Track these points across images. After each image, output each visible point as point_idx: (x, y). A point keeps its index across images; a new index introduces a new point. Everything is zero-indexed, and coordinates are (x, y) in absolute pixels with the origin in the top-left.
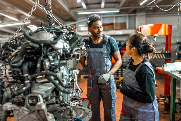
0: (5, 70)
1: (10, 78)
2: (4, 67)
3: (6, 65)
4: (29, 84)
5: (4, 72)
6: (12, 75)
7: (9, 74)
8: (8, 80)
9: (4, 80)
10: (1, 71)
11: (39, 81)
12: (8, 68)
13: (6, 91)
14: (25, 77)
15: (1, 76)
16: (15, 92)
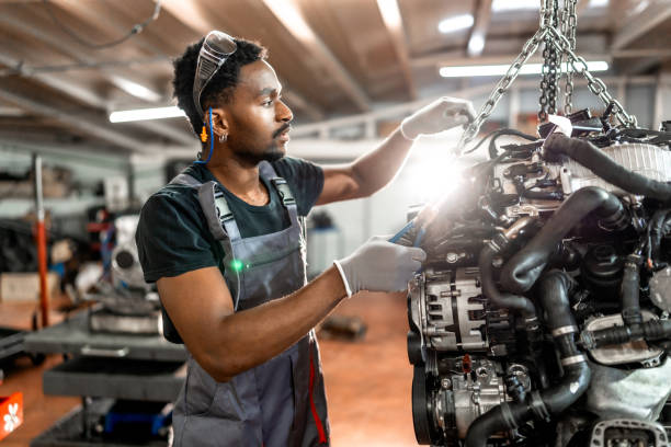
0: (454, 298)
1: (472, 333)
2: (447, 286)
3: (453, 280)
4: (585, 367)
5: (446, 306)
6: (483, 322)
7: (470, 319)
8: (459, 340)
9: (439, 340)
10: (433, 303)
11: (606, 355)
12: (467, 294)
13: (451, 388)
14: (563, 336)
15: (433, 323)
16: (538, 403)
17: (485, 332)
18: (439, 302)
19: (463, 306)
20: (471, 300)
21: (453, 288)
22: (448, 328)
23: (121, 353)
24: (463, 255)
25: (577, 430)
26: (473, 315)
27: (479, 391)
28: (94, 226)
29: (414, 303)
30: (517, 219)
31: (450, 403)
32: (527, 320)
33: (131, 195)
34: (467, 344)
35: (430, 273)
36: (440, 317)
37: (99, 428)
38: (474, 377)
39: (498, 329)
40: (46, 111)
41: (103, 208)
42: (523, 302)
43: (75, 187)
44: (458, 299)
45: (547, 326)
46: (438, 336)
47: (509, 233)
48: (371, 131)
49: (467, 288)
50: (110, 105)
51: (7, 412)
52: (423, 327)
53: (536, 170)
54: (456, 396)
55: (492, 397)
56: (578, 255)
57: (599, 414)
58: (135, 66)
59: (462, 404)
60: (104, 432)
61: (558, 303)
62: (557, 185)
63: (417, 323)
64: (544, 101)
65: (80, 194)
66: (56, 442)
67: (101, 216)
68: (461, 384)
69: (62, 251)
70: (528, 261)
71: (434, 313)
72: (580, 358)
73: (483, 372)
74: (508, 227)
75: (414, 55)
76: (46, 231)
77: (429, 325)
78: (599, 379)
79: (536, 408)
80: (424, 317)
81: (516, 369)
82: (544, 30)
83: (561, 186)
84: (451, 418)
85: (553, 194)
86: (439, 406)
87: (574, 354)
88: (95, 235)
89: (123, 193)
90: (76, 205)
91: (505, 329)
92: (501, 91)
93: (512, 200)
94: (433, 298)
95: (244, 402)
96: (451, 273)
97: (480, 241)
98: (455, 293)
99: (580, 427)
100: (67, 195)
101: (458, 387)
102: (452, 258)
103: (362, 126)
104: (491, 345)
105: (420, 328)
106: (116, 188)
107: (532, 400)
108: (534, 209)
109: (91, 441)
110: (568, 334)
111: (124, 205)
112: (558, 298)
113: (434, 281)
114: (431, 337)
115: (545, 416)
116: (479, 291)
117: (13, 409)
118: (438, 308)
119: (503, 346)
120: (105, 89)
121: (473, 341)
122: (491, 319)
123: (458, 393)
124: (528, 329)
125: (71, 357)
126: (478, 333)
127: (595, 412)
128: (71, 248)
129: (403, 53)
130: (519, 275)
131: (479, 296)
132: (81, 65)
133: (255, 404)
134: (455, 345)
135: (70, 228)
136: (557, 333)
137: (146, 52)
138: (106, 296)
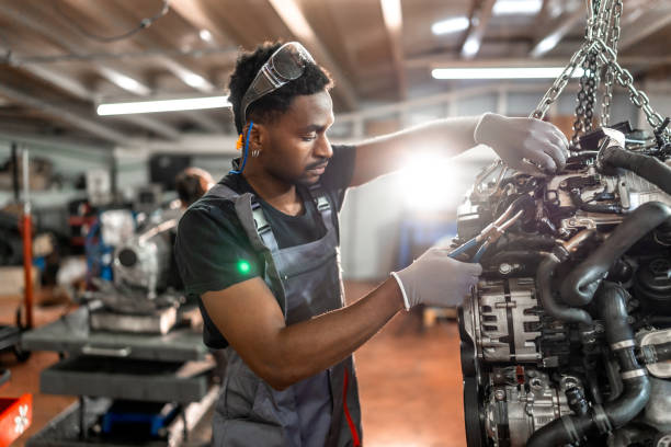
0: (509, 310)
1: (527, 344)
2: (501, 297)
3: (507, 291)
4: (646, 381)
5: (501, 317)
6: (539, 334)
7: (526, 331)
8: (513, 351)
9: (492, 350)
10: (488, 314)
11: (660, 368)
12: (523, 305)
13: (505, 399)
14: (623, 350)
15: (487, 333)
16: (601, 416)
17: (541, 344)
18: (494, 313)
19: (519, 317)
20: (527, 312)
21: (508, 299)
22: (501, 339)
23: (124, 353)
24: (517, 266)
25: (630, 442)
26: (529, 327)
27: (532, 402)
28: (76, 220)
29: (466, 313)
30: (575, 232)
31: (503, 414)
32: (585, 333)
33: (114, 189)
34: (520, 355)
35: (483, 283)
36: (495, 328)
37: (97, 428)
38: (528, 389)
39: (552, 341)
40: (31, 102)
41: (86, 201)
42: (582, 315)
43: (55, 180)
44: (514, 310)
45: (605, 339)
46: (492, 347)
47: (570, 246)
48: (358, 130)
49: (522, 299)
50: (97, 97)
51: (18, 414)
52: (477, 338)
53: (592, 183)
54: (509, 407)
55: (546, 409)
56: (630, 268)
57: (658, 428)
58: (127, 59)
59: (515, 415)
60: (102, 431)
61: (617, 317)
62: (615, 198)
63: (470, 334)
64: (580, 112)
65: (60, 187)
66: (53, 442)
67: (82, 210)
68: (514, 395)
69: (43, 245)
70: (591, 274)
71: (487, 324)
72: (640, 372)
73: (537, 383)
74: (567, 240)
75: (410, 55)
76: (31, 224)
77: (483, 336)
78: (657, 393)
79: (600, 422)
80: (478, 328)
81: (568, 381)
82: (592, 42)
83: (619, 199)
84: (504, 429)
85: (612, 208)
86: (491, 416)
87: (635, 368)
88: (76, 229)
89: (105, 186)
90: (58, 198)
91: (560, 341)
92: (548, 102)
93: (568, 213)
94: (487, 309)
95: (281, 408)
96: (505, 284)
97: (537, 252)
98: (510, 304)
99: (633, 439)
100: (47, 188)
101: (511, 399)
102: (505, 268)
103: (350, 125)
104: (544, 356)
105: (473, 338)
106: (98, 182)
107: (595, 414)
108: (592, 222)
109: (89, 441)
110: (627, 348)
111: (107, 199)
112: (618, 311)
113: (487, 291)
114: (483, 348)
115: (608, 429)
116: (534, 302)
117: (24, 410)
118: (493, 318)
119: (556, 358)
120: (93, 80)
121: (527, 352)
122: (548, 331)
123: (511, 404)
124: (585, 342)
125: (67, 355)
126: (532, 344)
127: (653, 425)
128: (52, 242)
129: (398, 53)
130: (582, 289)
131: (535, 307)
132: (71, 56)
133: (292, 410)
134: (508, 356)
135: (49, 221)
136: (617, 346)
137: (140, 45)
138: (107, 294)
